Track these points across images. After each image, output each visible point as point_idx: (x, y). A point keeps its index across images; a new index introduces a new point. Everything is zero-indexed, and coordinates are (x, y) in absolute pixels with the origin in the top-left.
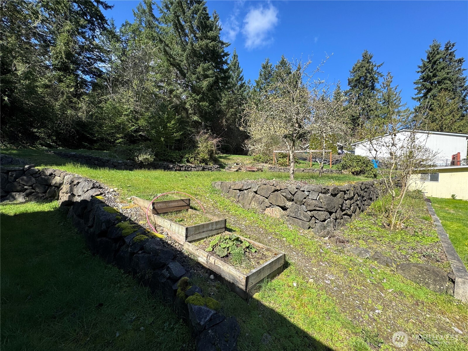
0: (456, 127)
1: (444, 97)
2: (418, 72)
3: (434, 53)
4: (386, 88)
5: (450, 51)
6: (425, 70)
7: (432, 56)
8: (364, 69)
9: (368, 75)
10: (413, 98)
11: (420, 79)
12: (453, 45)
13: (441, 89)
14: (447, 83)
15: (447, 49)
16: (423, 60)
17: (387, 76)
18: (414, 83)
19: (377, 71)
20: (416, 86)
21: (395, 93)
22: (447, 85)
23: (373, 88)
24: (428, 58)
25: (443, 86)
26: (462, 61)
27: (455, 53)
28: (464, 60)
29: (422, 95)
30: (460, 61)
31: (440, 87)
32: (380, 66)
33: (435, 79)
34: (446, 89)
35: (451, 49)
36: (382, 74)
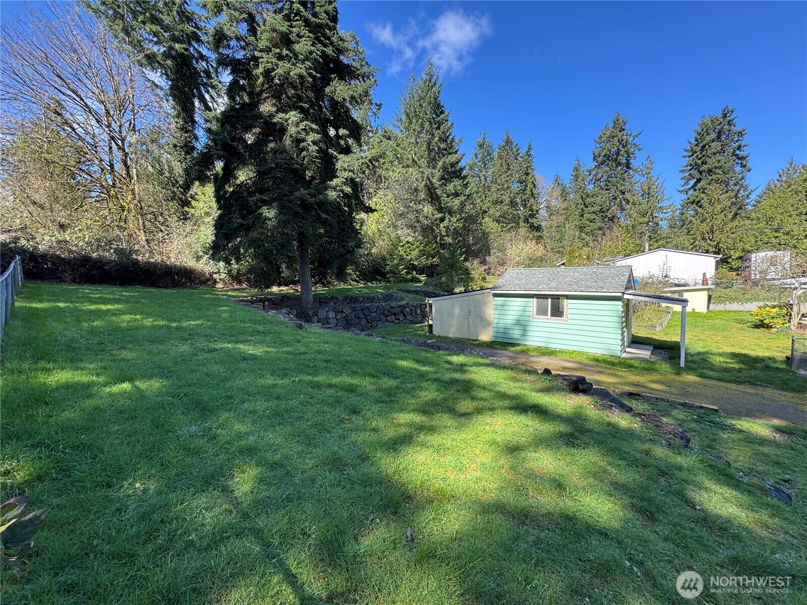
0: (728, 229)
1: (715, 191)
2: (685, 157)
3: (703, 134)
4: (646, 176)
5: (729, 118)
6: (693, 155)
7: (701, 138)
8: (616, 140)
9: (621, 148)
10: (679, 191)
11: (687, 166)
12: (732, 112)
13: (712, 180)
14: (718, 174)
15: (725, 116)
16: (690, 143)
17: (647, 160)
18: (680, 172)
19: (633, 142)
20: (682, 175)
21: (656, 184)
22: (718, 176)
23: (628, 166)
24: (697, 140)
25: (714, 177)
26: (743, 133)
27: (734, 121)
28: (745, 132)
29: (690, 186)
30: (740, 134)
31: (710, 178)
32: (637, 136)
33: (705, 167)
34: (717, 181)
35: (730, 116)
36: (640, 147)
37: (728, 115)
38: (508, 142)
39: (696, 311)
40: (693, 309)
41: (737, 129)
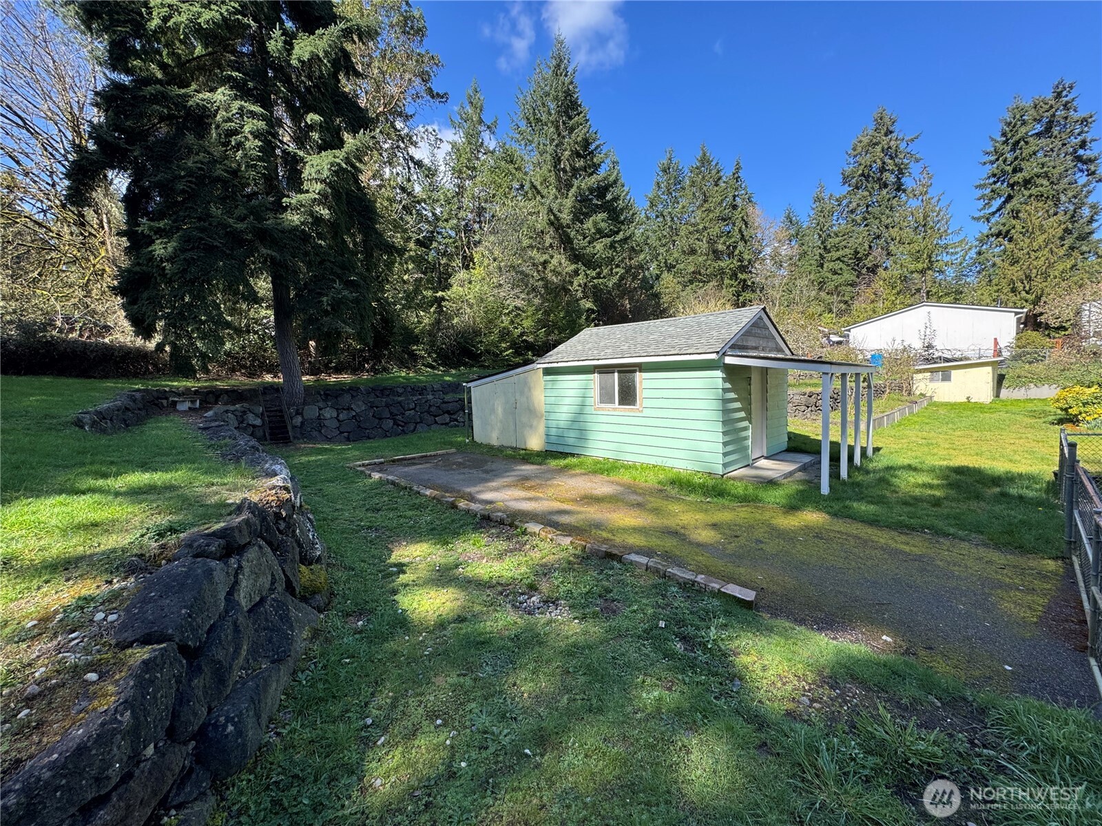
0: (1056, 273)
1: (1035, 213)
2: (985, 163)
3: (1015, 124)
4: (920, 198)
5: (1065, 99)
6: (997, 160)
7: (1011, 131)
8: (879, 148)
9: (887, 160)
10: (974, 218)
11: (989, 178)
12: (1071, 88)
13: (1030, 196)
14: (1042, 186)
15: (1059, 95)
16: (993, 140)
17: (921, 173)
18: (976, 187)
19: (909, 150)
20: (979, 193)
21: (937, 209)
22: (1041, 189)
23: (899, 187)
24: (1004, 134)
25: (1034, 191)
26: (1090, 120)
27: (1075, 103)
28: (1093, 119)
29: (993, 209)
30: (1084, 121)
31: (1027, 193)
32: (912, 140)
33: (1019, 177)
34: (1039, 197)
35: (1067, 96)
36: (917, 156)
37: (1064, 93)
38: (704, 161)
39: (973, 401)
40: (968, 398)
41: (1081, 114)
